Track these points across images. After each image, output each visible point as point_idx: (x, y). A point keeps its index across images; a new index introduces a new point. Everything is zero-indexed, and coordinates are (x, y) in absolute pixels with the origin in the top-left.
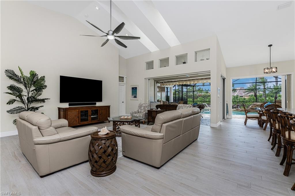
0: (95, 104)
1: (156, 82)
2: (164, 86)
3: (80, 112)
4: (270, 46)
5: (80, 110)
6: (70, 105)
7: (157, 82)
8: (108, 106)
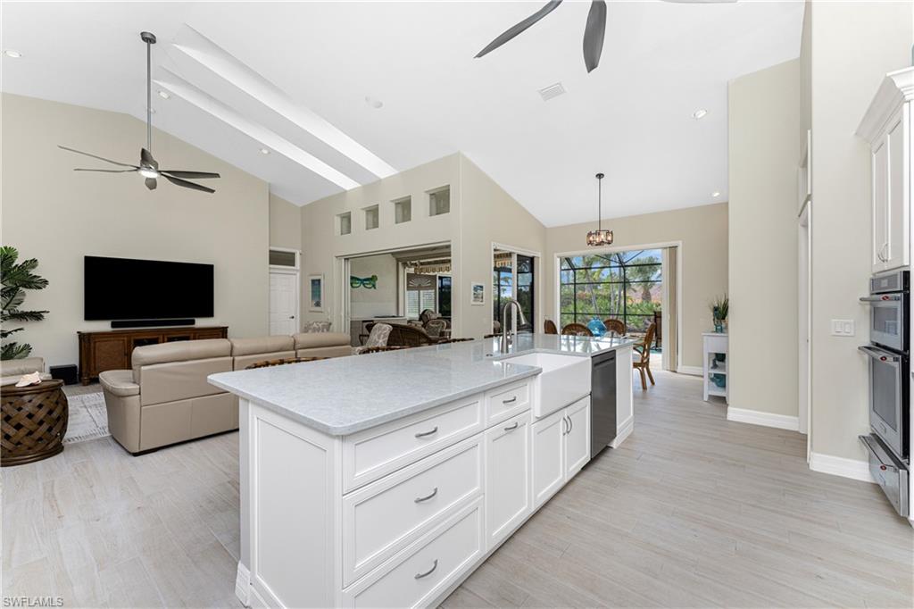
0: (193, 322)
1: (400, 264)
2: (434, 274)
3: (132, 342)
4: (600, 176)
5: (132, 339)
6: (113, 325)
7: (405, 265)
8: (223, 328)
